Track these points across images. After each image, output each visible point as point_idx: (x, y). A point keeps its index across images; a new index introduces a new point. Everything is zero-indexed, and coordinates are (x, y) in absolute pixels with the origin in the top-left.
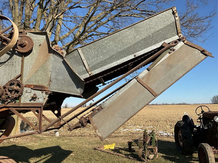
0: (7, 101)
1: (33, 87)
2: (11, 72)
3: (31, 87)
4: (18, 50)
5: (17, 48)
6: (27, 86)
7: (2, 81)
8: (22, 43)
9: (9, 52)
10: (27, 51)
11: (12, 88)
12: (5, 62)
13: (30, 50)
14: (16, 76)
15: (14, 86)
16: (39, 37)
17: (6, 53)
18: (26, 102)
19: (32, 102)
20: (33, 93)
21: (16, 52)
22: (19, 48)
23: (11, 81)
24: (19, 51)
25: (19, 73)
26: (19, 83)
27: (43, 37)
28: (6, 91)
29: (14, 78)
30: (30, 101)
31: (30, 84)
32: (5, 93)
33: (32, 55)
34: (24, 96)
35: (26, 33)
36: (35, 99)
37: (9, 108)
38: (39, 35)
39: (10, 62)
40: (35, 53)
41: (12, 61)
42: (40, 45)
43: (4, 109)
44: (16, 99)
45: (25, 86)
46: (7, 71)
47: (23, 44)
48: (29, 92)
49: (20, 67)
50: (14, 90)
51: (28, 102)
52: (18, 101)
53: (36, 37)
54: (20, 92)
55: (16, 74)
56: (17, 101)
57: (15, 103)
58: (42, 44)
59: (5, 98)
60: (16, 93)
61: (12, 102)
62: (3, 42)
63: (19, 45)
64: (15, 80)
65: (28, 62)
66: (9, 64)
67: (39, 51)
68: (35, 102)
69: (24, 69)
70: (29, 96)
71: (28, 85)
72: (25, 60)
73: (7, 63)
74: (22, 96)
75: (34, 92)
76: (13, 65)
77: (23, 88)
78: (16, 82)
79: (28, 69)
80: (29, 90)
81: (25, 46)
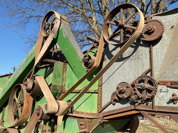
0: (137, 102)
1: (169, 84)
2: (138, 67)
3: (167, 84)
4: (144, 39)
5: (143, 38)
6: (161, 83)
7: (129, 78)
8: (149, 29)
9: (133, 45)
10: (157, 38)
11: (143, 86)
12: (129, 57)
13: (160, 36)
14: (144, 72)
15: (145, 84)
16: (170, 17)
17: (130, 47)
18: (162, 104)
19: (171, 105)
20: (170, 93)
21: (141, 42)
22: (145, 37)
23: (140, 77)
24: (146, 40)
25: (148, 67)
26: (151, 80)
27: (175, 15)
28: (134, 90)
29: (142, 73)
30: (168, 103)
31: (166, 80)
32: (134, 92)
33: (162, 42)
34: (158, 97)
35: (151, 18)
36: (175, 102)
37: (141, 112)
38: (169, 16)
39: (135, 56)
40: (167, 39)
41: (138, 54)
42: (172, 28)
43: (134, 112)
44: (148, 100)
45: (159, 84)
46: (133, 66)
47: (151, 30)
48: (165, 92)
49: (148, 60)
50: (145, 89)
51: (165, 105)
52: (151, 103)
53: (165, 19)
54: (153, 92)
55: (144, 68)
56: (149, 103)
57: (147, 105)
58: (175, 25)
59: (136, 99)
60: (147, 92)
61: (143, 103)
62: (126, 34)
63: (144, 34)
64: (144, 76)
65: (159, 51)
66: (134, 58)
67: (171, 35)
68: (175, 105)
69: (154, 61)
70: (165, 96)
71: (163, 82)
72: (153, 51)
73: (131, 57)
74: (155, 97)
75: (172, 91)
76: (139, 58)
77: (157, 86)
78: (147, 78)
79: (159, 60)
80: (164, 88)
81: (153, 32)
